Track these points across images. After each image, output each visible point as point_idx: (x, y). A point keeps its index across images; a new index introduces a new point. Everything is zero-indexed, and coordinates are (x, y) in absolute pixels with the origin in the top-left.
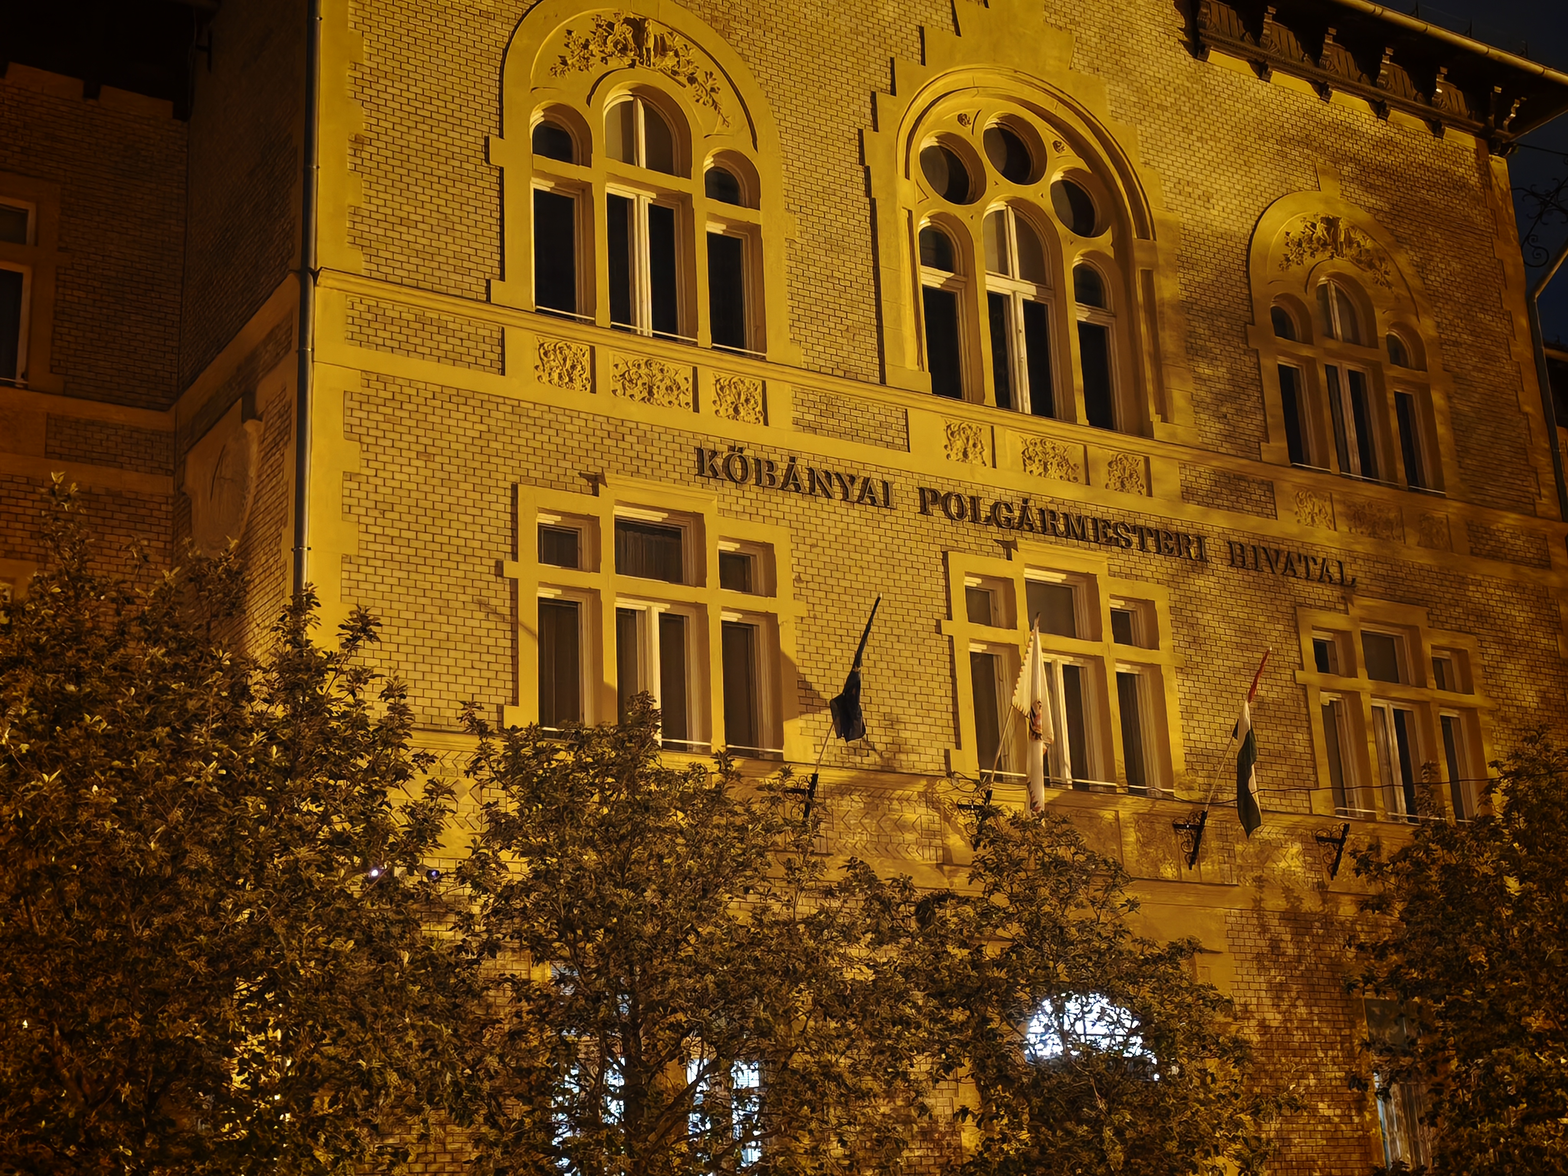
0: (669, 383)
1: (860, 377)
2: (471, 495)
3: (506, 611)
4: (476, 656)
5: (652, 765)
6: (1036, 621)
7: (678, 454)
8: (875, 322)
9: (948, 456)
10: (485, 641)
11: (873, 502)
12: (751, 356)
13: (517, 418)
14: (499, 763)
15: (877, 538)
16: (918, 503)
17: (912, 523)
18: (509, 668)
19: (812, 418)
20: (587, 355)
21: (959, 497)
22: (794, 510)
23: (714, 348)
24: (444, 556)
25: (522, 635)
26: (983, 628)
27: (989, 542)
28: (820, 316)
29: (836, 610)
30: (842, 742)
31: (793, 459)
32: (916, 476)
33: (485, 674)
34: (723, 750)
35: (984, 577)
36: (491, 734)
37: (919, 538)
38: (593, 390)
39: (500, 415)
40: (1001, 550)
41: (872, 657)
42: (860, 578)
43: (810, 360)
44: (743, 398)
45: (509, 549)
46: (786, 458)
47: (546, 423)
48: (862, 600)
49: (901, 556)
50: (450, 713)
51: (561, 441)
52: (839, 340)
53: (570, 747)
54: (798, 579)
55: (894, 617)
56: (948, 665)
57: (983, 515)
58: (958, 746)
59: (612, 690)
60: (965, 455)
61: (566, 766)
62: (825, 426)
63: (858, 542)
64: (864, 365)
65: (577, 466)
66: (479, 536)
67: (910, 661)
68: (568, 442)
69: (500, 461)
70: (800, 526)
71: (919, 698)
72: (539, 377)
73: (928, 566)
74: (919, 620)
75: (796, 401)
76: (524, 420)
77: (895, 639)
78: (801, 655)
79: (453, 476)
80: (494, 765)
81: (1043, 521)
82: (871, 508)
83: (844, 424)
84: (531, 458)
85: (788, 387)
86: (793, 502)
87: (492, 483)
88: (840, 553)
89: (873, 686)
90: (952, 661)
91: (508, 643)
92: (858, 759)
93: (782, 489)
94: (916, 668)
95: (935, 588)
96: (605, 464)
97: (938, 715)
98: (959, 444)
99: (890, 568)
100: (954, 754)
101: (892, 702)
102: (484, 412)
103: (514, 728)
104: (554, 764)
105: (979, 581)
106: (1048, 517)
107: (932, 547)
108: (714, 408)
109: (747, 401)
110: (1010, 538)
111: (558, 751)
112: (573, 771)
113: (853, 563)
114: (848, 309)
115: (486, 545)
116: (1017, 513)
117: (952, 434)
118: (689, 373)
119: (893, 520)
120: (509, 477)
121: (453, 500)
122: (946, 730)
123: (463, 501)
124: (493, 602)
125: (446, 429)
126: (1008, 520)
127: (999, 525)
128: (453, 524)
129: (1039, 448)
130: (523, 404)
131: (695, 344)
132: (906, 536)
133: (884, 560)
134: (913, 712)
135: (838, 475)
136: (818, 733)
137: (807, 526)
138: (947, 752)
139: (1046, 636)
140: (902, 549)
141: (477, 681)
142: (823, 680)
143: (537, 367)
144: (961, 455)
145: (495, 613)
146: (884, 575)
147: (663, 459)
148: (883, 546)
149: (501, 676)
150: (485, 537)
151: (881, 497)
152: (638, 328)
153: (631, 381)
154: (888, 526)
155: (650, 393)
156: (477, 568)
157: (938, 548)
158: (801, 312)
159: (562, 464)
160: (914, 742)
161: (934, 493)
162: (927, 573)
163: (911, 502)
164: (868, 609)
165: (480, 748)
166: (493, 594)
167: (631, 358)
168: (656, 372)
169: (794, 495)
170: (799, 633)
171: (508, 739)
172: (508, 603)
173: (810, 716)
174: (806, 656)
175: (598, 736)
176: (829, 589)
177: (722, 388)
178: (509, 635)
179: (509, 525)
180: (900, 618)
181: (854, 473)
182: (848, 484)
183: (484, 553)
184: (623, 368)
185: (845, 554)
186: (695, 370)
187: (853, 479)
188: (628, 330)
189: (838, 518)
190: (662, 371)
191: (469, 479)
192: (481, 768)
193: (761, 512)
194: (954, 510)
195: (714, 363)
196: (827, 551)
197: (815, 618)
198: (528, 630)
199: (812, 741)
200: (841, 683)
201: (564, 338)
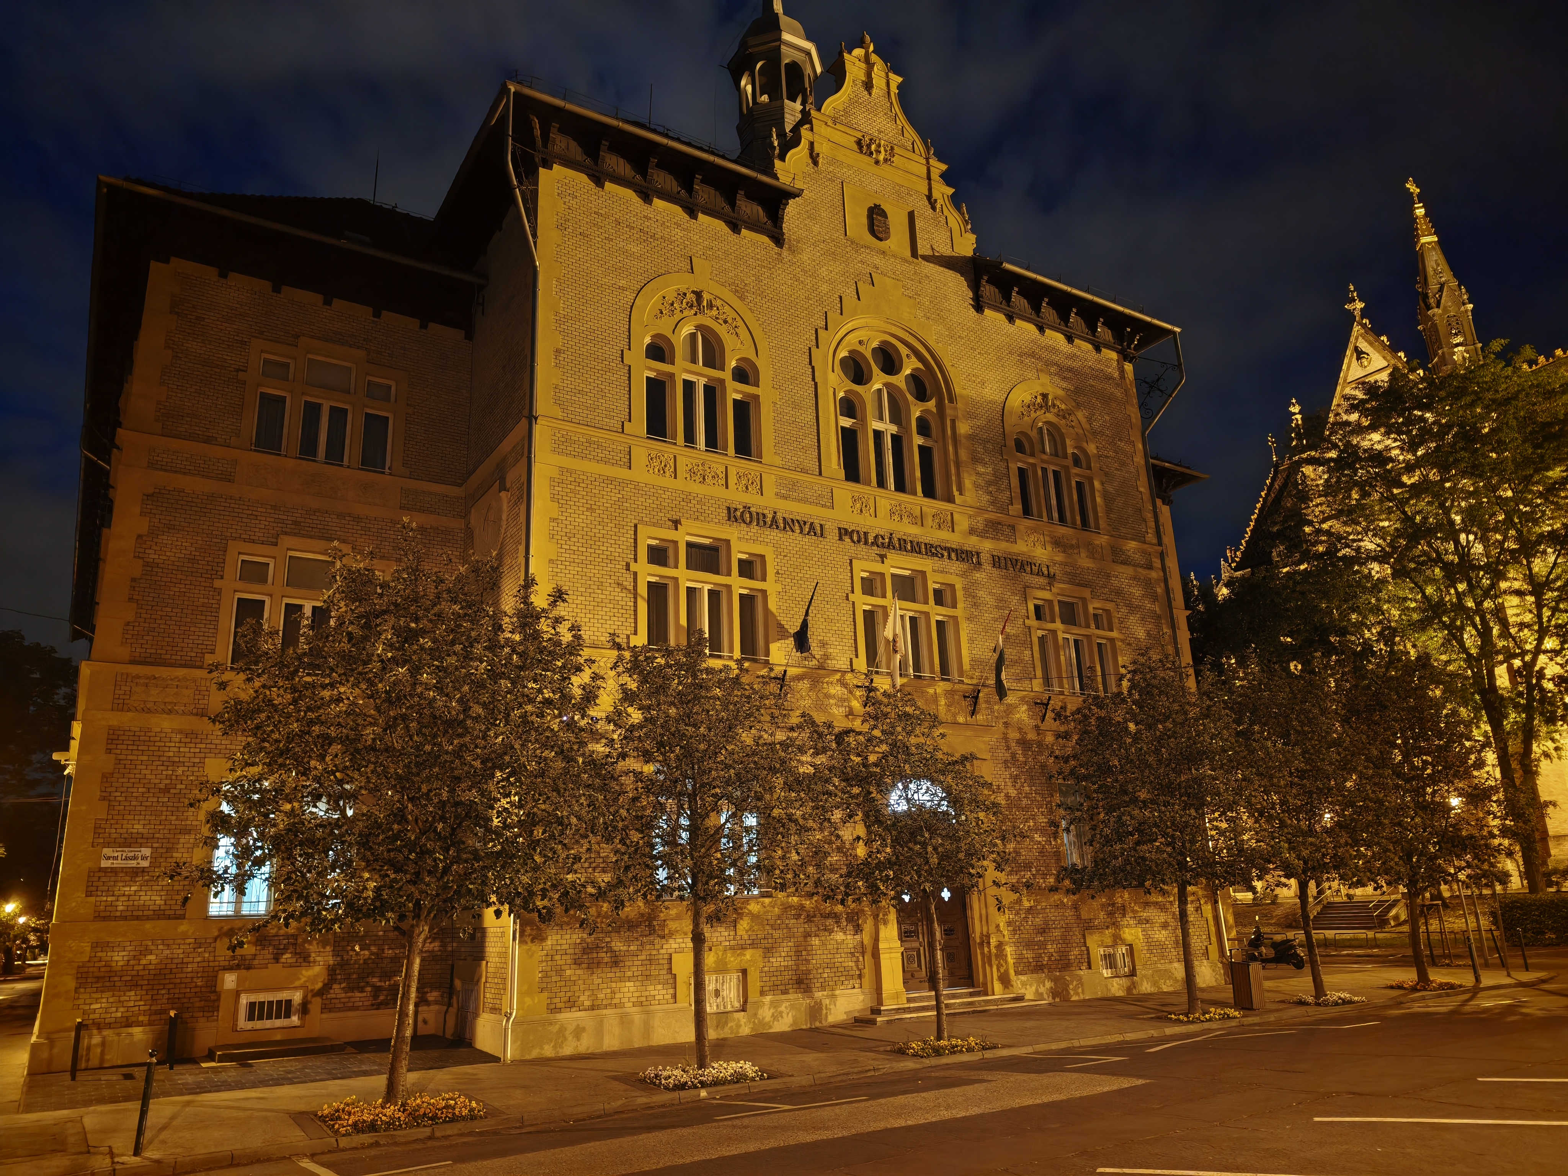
0: (713, 474)
1: (809, 472)
2: (614, 529)
3: (631, 588)
4: (617, 610)
5: (704, 665)
6: (896, 594)
7: (718, 510)
9: (853, 512)
10: (620, 603)
11: (815, 534)
12: (754, 461)
13: (636, 491)
14: (627, 664)
15: (817, 553)
16: (837, 535)
17: (835, 545)
18: (633, 616)
19: (784, 492)
20: (673, 460)
21: (858, 532)
22: (774, 538)
23: (736, 457)
24: (600, 560)
25: (639, 600)
26: (870, 597)
27: (873, 555)
28: (789, 441)
29: (796, 588)
30: (799, 654)
31: (775, 513)
32: (837, 522)
33: (621, 619)
34: (739, 658)
35: (871, 573)
36: (624, 649)
37: (838, 552)
38: (675, 478)
39: (628, 489)
40: (879, 559)
41: (814, 612)
42: (809, 572)
43: (784, 463)
44: (750, 482)
45: (633, 557)
46: (772, 513)
47: (651, 494)
48: (809, 584)
49: (829, 561)
50: (603, 639)
51: (659, 503)
52: (799, 453)
53: (663, 656)
54: (778, 573)
55: (825, 592)
56: (852, 616)
57: (870, 541)
58: (857, 656)
59: (684, 627)
60: (861, 511)
61: (661, 665)
62: (791, 496)
63: (807, 554)
64: (811, 466)
65: (667, 515)
66: (617, 550)
67: (833, 614)
68: (662, 503)
69: (629, 513)
70: (779, 546)
71: (837, 632)
72: (648, 471)
73: (842, 567)
74: (837, 594)
75: (777, 483)
76: (640, 492)
77: (826, 603)
78: (779, 611)
79: (605, 520)
80: (625, 665)
81: (900, 544)
82: (814, 538)
83: (800, 495)
84: (644, 511)
85: (773, 476)
86: (774, 534)
87: (624, 524)
88: (798, 560)
89: (815, 626)
90: (854, 614)
91: (632, 604)
92: (807, 663)
93: (770, 527)
94: (836, 618)
95: (846, 577)
96: (681, 514)
97: (847, 641)
98: (858, 505)
99: (824, 568)
100: (854, 660)
101: (823, 634)
102: (620, 488)
103: (635, 646)
104: (655, 664)
105: (868, 574)
106: (902, 543)
107: (845, 557)
108: (736, 487)
109: (752, 483)
110: (883, 553)
111: (657, 658)
112: (664, 668)
113: (805, 565)
114: (803, 438)
115: (621, 555)
116: (887, 540)
117: (855, 500)
118: (723, 469)
119: (825, 543)
120: (633, 521)
121: (605, 532)
122: (851, 648)
123: (609, 533)
124: (625, 583)
125: (601, 496)
126: (883, 544)
127: (878, 546)
128: (605, 544)
129: (898, 508)
130: (640, 484)
131: (727, 455)
132: (832, 551)
133: (820, 563)
134: (834, 639)
135: (798, 521)
136: (787, 649)
137: (782, 546)
138: (851, 659)
139: (901, 602)
140: (829, 558)
141: (617, 623)
142: (789, 623)
143: (647, 466)
144: (859, 511)
145: (626, 589)
146: (820, 571)
147: (710, 512)
148: (819, 556)
149: (629, 620)
150: (620, 551)
151: (819, 532)
152: (698, 446)
153: (694, 473)
154: (823, 546)
155: (704, 479)
156: (617, 566)
157: (847, 558)
158: (780, 439)
159: (660, 514)
160: (835, 654)
161: (846, 530)
162: (842, 570)
163: (834, 535)
164: (812, 588)
165: (618, 656)
166: (624, 579)
167: (695, 461)
168: (707, 468)
169: (776, 531)
170: (778, 600)
171: (632, 652)
172: (632, 584)
173: (783, 641)
174: (781, 611)
175: (677, 650)
176: (793, 578)
177: (740, 477)
178: (632, 600)
179: (633, 544)
180: (828, 593)
181: (806, 520)
182: (803, 525)
183: (620, 559)
184: (690, 466)
185: (801, 561)
186: (726, 468)
187: (805, 523)
188: (693, 447)
189: (798, 542)
190: (710, 468)
191: (613, 521)
192: (618, 666)
193: (759, 539)
194: (855, 538)
195: (736, 464)
196: (792, 559)
197: (786, 592)
198: (642, 597)
199: (784, 653)
200: (799, 624)
201: (660, 451)
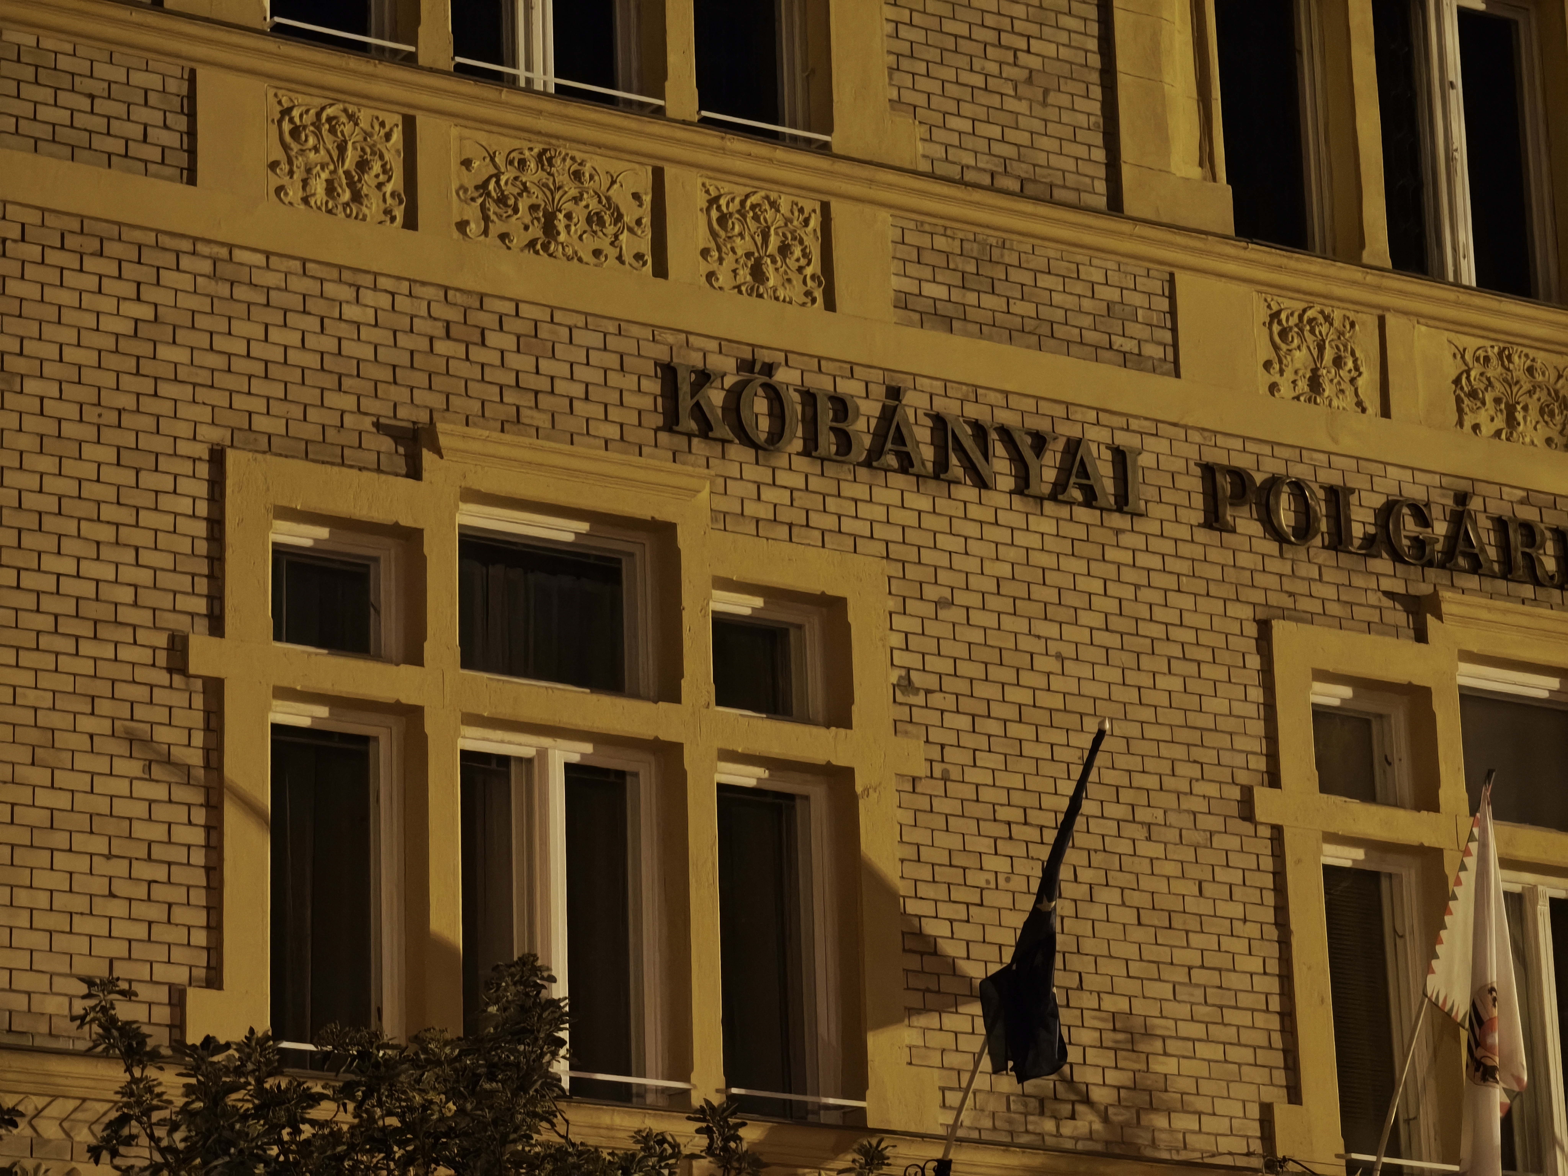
0: (594, 205)
1: (1059, 194)
2: (109, 474)
3: (195, 758)
4: (119, 868)
5: (545, 1135)
6: (1486, 792)
7: (614, 379)
8: (1095, 60)
9: (1273, 388)
10: (141, 830)
11: (1090, 499)
12: (795, 143)
13: (223, 290)
14: (174, 1127)
15: (1097, 586)
16: (1198, 500)
17: (1185, 549)
18: (199, 897)
19: (940, 292)
20: (397, 136)
21: (1298, 488)
22: (897, 516)
23: (705, 122)
24: (45, 623)
25: (232, 816)
26: (1356, 806)
27: (1373, 598)
28: (965, 46)
29: (996, 761)
30: (1007, 1083)
31: (894, 393)
32: (1196, 437)
33: (141, 910)
34: (717, 1100)
35: (1360, 684)
36: (155, 1057)
37: (1200, 586)
38: (411, 223)
39: (184, 281)
40: (1399, 616)
41: (1085, 875)
42: (1057, 683)
43: (938, 151)
44: (774, 242)
45: (200, 605)
46: (879, 391)
47: (296, 302)
48: (1059, 737)
49: (1157, 631)
50: (54, 1005)
51: (329, 344)
52: (1011, 104)
53: (345, 1093)
54: (906, 685)
55: (1139, 780)
56: (1270, 898)
57: (1357, 531)
58: (1294, 1095)
59: (452, 949)
60: (1315, 384)
61: (336, 1136)
62: (972, 313)
63: (1050, 595)
64: (1070, 164)
65: (369, 405)
66: (129, 574)
67: (1179, 887)
68: (348, 348)
69: (184, 392)
70: (911, 554)
71: (1199, 976)
72: (279, 190)
73: (1223, 656)
74: (1199, 788)
75: (903, 251)
76: (241, 292)
77: (1139, 833)
78: (911, 870)
79: (68, 429)
80: (160, 1132)
81: (1504, 547)
82: (1083, 514)
83: (1019, 307)
84: (258, 386)
85: (884, 215)
86: (893, 497)
87: (162, 444)
88: (1008, 622)
89: (1088, 945)
90: (1280, 888)
91: (197, 836)
92: (1049, 1125)
93: (868, 464)
94: (1192, 905)
95: (1239, 708)
96: (436, 401)
97: (1244, 1018)
98: (1300, 358)
99: (1129, 660)
100: (1283, 1112)
101: (1133, 987)
102: (145, 274)
103: (208, 1041)
104: (307, 1131)
105: (1346, 692)
106: (1516, 538)
107: (1234, 610)
108: (704, 268)
109: (784, 250)
110: (1425, 589)
111: (316, 1099)
112: (352, 1148)
113: (1038, 646)
114: (1033, 29)
115: (148, 598)
116: (1441, 528)
117: (1284, 334)
118: (644, 181)
119: (1138, 542)
120: (205, 432)
121: (68, 487)
122: (1263, 1057)
123: (91, 490)
124: (163, 735)
125: (51, 313)
126: (1419, 544)
127: (1397, 557)
128: (68, 546)
129: (1494, 371)
130: (240, 255)
131: (658, 112)
132: (1170, 582)
133: (1113, 640)
134: (1183, 1011)
135: (1005, 433)
136: (953, 1060)
137: (928, 556)
138: (1267, 1112)
139: (1508, 829)
140: (1159, 613)
141: (121, 929)
142: (963, 931)
143: (274, 166)
144: (1303, 385)
145: (168, 761)
146: (1115, 675)
147: (578, 390)
148: (1111, 606)
149: (180, 915)
150: (144, 577)
151: (1109, 486)
152: (521, 73)
153: (502, 200)
154: (1125, 557)
155: (550, 229)
156: (125, 653)
157: (1246, 612)
158: (918, 36)
159: (334, 399)
160: (1187, 1085)
161: (1239, 476)
162: (1220, 673)
163: (1180, 498)
164: (1075, 757)
165: (127, 1091)
166: (161, 715)
167: (503, 144)
168: (563, 178)
169: (898, 480)
170: (907, 817)
171: (194, 1071)
172: (198, 739)
173: (932, 1020)
174: (925, 873)
175: (415, 1063)
176: (982, 709)
177: (723, 220)
178: (200, 816)
179: (202, 547)
180: (1152, 782)
181: (1043, 425)
182: (1028, 454)
183: (143, 617)
184: (481, 169)
185: (1021, 625)
186: (658, 175)
187: (1040, 442)
188: (497, 77)
189: (1003, 535)
190: (577, 176)
191: (108, 435)
192: (130, 1140)
193: (816, 519)
194: (1286, 518)
195: (704, 157)
196: (977, 617)
197: (945, 779)
198: (249, 806)
199: (937, 1078)
200: (1009, 939)
201: (337, 94)
